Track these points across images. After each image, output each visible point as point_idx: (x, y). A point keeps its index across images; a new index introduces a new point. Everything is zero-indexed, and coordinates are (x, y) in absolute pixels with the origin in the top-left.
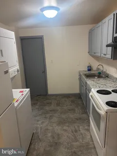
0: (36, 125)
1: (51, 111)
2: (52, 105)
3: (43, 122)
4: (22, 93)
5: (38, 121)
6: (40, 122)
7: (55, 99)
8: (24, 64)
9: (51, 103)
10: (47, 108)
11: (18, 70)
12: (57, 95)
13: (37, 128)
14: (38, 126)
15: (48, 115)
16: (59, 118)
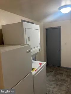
0: (49, 88)
1: (62, 80)
2: (63, 76)
3: (54, 87)
4: (40, 65)
5: (51, 85)
6: (52, 87)
7: (66, 71)
8: (47, 45)
9: (62, 74)
10: (59, 77)
11: (39, 49)
12: (68, 69)
13: (49, 91)
14: (51, 89)
15: (59, 83)
16: (67, 88)
